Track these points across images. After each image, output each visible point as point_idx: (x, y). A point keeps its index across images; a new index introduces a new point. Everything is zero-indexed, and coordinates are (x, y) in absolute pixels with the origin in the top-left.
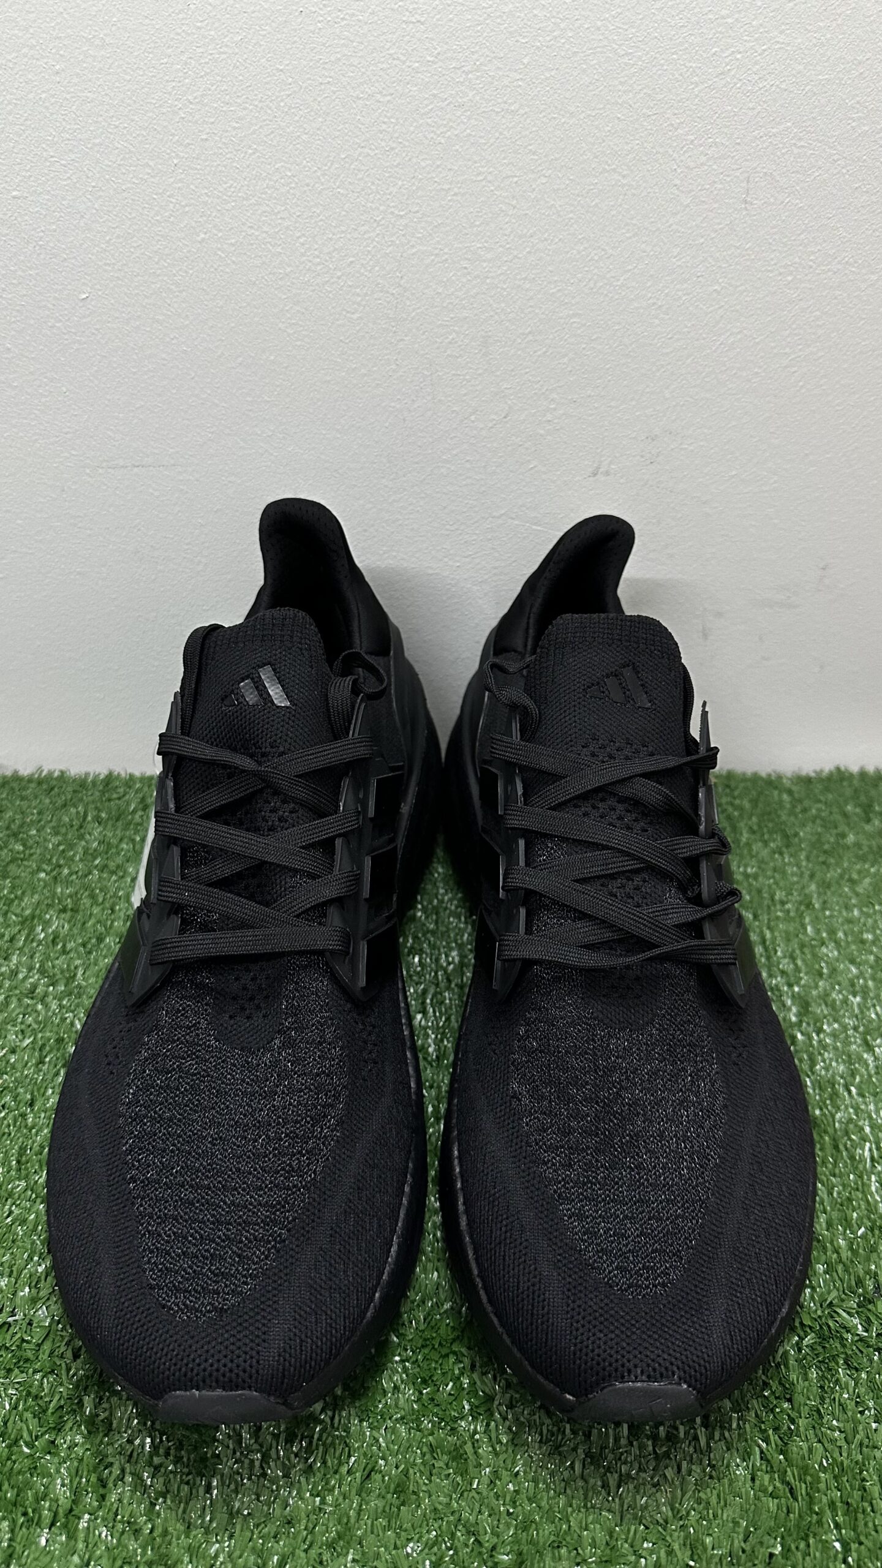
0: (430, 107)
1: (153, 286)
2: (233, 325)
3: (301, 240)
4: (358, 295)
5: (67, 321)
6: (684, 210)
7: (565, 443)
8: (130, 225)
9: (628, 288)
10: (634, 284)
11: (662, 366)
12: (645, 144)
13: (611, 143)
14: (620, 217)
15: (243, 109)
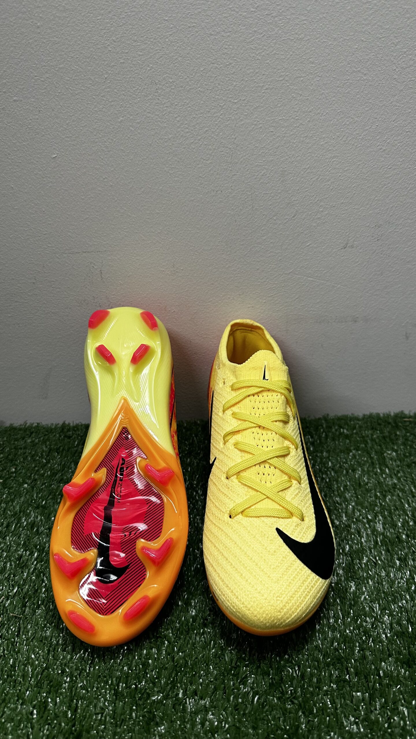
0: (252, 38)
1: (93, 149)
2: (139, 169)
3: (178, 119)
4: (210, 150)
5: (44, 170)
6: (400, 93)
7: (328, 230)
8: (80, 114)
9: (366, 140)
10: (369, 138)
11: (385, 185)
12: (378, 56)
13: (357, 55)
14: (362, 99)
15: (145, 44)
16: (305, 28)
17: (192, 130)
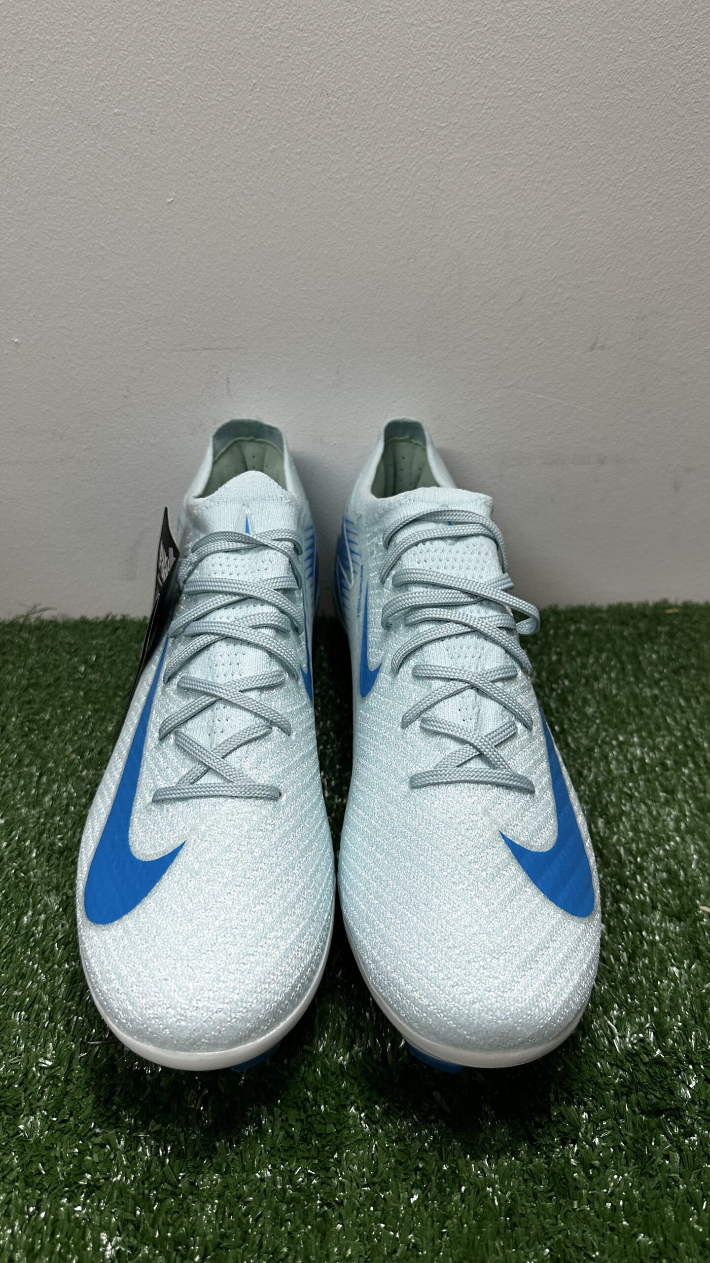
1: (229, 191)
4: (402, 197)
5: (153, 222)
6: (680, 120)
7: (569, 322)
8: (213, 138)
9: (629, 188)
10: (633, 185)
11: (653, 256)
12: (651, 64)
13: (622, 63)
14: (626, 127)
15: (315, 35)
16: (549, 20)
17: (377, 167)
